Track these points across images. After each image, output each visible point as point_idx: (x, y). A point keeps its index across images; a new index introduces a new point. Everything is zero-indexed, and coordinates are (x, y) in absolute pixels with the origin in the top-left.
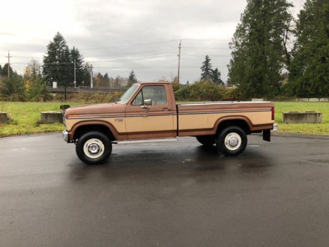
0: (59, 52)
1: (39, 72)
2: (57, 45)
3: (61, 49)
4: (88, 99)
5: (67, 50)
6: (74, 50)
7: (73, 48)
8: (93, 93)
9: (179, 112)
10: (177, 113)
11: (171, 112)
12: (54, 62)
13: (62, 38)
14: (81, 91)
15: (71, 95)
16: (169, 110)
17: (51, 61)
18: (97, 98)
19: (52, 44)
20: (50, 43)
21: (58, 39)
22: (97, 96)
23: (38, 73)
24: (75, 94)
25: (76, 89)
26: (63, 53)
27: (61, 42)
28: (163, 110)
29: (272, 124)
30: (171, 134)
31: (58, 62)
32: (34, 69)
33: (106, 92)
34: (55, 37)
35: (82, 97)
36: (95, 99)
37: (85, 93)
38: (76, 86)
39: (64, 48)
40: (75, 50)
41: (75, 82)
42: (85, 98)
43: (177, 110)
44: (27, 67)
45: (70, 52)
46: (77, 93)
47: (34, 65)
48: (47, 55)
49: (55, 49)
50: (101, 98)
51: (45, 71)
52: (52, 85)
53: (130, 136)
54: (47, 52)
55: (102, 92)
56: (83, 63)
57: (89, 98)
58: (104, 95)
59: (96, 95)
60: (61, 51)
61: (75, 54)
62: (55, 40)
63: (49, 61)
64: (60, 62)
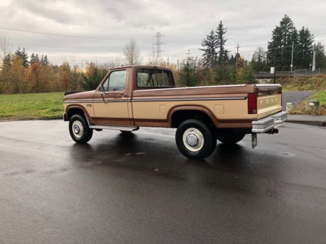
0: (285, 35)
1: (264, 58)
2: (284, 28)
3: (287, 31)
4: (302, 83)
5: (295, 31)
6: (303, 30)
7: (302, 29)
8: (311, 77)
9: (133, 98)
11: (126, 98)
12: (279, 47)
13: (290, 19)
14: (297, 75)
15: (285, 80)
17: (275, 46)
18: (313, 81)
19: (277, 28)
20: (275, 28)
21: (286, 21)
22: (314, 80)
23: (263, 60)
24: (289, 78)
25: (291, 74)
26: (289, 36)
27: (288, 25)
28: (120, 97)
29: (250, 121)
31: (282, 46)
32: (259, 56)
34: (281, 20)
35: (297, 81)
36: (311, 83)
37: (301, 77)
38: (293, 70)
39: (290, 30)
40: (305, 30)
41: (292, 66)
42: (300, 82)
44: (254, 55)
45: (298, 33)
46: (292, 77)
47: (260, 52)
48: (271, 41)
49: (281, 33)
50: (318, 82)
51: (268, 57)
52: (270, 70)
54: (272, 37)
55: (322, 75)
56: (313, 44)
57: (305, 82)
59: (313, 78)
60: (287, 34)
61: (305, 34)
62: (282, 23)
63: (272, 46)
64: (285, 45)
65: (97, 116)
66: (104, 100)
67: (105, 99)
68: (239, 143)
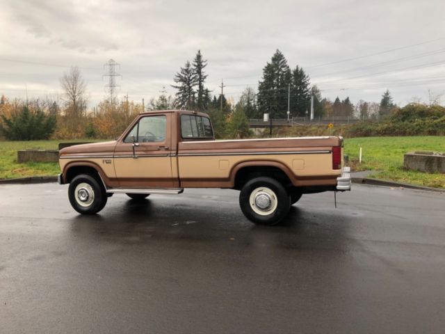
0: (278, 74)
1: (254, 102)
2: (276, 66)
3: (280, 70)
4: (302, 134)
5: (289, 71)
6: (297, 70)
7: (296, 68)
8: (310, 127)
9: (179, 152)
10: (177, 153)
11: (169, 152)
12: (272, 88)
13: (282, 56)
14: (294, 123)
15: (281, 129)
16: (167, 149)
17: (267, 88)
19: (269, 65)
20: (266, 65)
21: (278, 58)
22: (314, 130)
23: (253, 104)
24: (287, 128)
25: (288, 122)
26: (282, 75)
27: (280, 62)
28: (159, 150)
29: (334, 177)
30: (171, 183)
31: (275, 88)
32: (249, 98)
33: (326, 125)
34: (273, 56)
35: (295, 131)
36: (311, 134)
37: (299, 126)
38: (290, 118)
39: (283, 69)
40: (299, 70)
41: (288, 112)
42: (299, 133)
43: (177, 150)
44: (242, 97)
45: (292, 73)
46: (289, 126)
47: (249, 94)
48: (263, 81)
49: (273, 71)
51: (259, 100)
52: (262, 117)
53: (121, 183)
54: (263, 76)
55: (322, 125)
56: (308, 87)
57: (304, 133)
58: (325, 128)
59: (313, 128)
60: (280, 73)
61: (299, 75)
62: (274, 59)
63: (264, 87)
64: (278, 87)
65: (119, 175)
66: (134, 154)
67: (136, 153)
68: (295, 205)
